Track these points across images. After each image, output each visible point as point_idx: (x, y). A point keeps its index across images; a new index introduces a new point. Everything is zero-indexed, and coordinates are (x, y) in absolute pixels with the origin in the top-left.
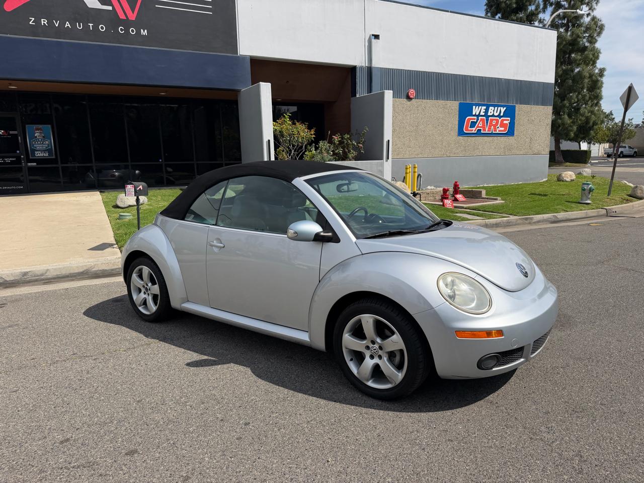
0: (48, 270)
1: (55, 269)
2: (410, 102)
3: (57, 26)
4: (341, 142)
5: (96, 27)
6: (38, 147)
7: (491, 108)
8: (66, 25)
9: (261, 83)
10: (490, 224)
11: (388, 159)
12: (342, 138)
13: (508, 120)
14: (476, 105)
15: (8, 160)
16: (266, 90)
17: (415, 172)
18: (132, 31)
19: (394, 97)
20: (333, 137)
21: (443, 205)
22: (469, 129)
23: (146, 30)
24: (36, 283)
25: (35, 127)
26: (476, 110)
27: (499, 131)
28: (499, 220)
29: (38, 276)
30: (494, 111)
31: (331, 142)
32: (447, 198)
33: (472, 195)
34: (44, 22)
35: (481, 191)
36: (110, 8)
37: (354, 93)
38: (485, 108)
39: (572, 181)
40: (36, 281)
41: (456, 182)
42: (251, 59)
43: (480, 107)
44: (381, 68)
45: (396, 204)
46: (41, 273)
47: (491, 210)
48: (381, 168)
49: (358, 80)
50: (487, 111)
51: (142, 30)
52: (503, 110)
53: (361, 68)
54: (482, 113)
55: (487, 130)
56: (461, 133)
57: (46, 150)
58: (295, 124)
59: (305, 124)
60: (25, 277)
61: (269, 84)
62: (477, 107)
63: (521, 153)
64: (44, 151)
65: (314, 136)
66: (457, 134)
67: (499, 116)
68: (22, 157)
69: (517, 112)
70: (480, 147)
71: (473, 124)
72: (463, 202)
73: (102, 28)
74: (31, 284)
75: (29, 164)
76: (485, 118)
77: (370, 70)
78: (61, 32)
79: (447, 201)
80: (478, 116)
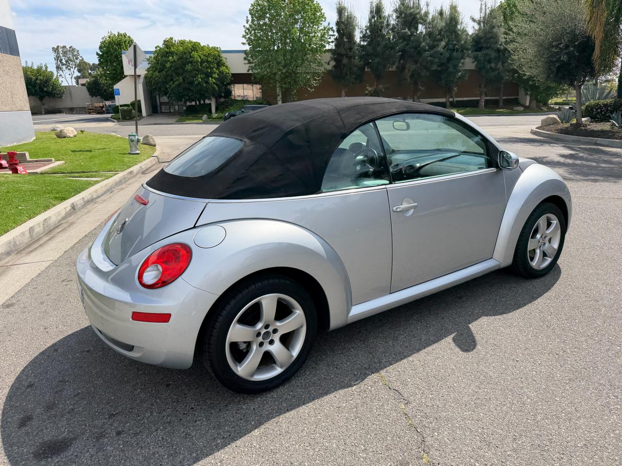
35: (25, 154)
39: (75, 136)
79: (20, 168)
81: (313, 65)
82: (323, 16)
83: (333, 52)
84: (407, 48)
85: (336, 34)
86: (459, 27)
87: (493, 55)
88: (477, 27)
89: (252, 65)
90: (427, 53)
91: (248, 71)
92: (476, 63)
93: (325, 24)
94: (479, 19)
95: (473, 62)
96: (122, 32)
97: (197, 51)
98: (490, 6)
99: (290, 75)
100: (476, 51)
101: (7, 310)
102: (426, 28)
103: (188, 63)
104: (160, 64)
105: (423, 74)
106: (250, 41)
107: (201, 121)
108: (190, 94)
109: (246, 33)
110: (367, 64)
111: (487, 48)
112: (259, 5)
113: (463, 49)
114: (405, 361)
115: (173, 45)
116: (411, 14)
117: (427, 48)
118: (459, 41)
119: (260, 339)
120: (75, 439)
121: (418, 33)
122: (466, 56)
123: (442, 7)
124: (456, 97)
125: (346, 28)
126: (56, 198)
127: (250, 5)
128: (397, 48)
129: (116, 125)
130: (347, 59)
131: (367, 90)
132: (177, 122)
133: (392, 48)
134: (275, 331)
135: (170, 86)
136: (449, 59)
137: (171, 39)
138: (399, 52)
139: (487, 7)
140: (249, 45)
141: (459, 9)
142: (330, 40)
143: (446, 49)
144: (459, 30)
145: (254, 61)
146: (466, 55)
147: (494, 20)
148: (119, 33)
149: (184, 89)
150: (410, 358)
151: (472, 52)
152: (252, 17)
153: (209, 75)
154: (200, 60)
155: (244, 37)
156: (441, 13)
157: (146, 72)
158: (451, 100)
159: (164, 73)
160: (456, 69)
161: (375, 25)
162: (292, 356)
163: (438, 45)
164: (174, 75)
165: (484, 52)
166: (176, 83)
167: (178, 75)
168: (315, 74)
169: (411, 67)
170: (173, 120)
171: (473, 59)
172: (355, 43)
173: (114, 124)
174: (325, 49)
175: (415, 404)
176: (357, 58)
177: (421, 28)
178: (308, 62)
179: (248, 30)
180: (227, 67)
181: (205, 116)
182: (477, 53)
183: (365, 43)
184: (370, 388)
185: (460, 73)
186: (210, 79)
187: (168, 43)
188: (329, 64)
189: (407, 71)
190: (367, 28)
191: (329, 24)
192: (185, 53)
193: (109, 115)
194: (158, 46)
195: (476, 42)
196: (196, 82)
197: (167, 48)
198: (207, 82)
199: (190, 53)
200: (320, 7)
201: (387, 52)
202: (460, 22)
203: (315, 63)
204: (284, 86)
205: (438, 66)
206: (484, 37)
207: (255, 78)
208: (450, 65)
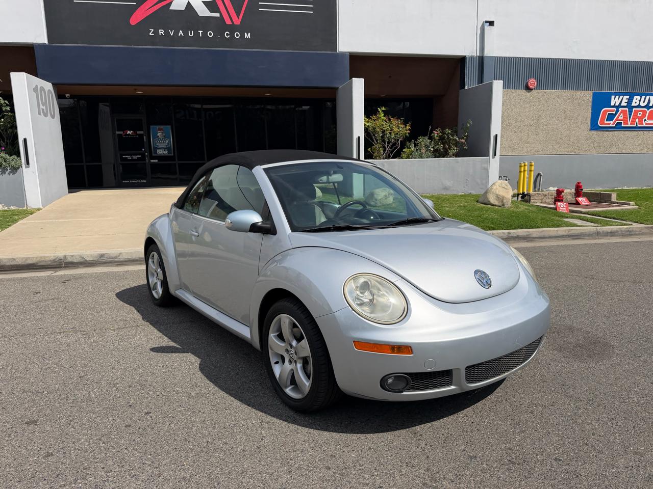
0: (121, 253)
1: (127, 253)
2: (529, 93)
3: (172, 35)
4: (442, 138)
5: (205, 34)
6: (160, 145)
7: (635, 97)
8: (180, 34)
9: (353, 79)
10: (603, 232)
11: (495, 155)
12: (444, 133)
14: (615, 94)
15: (135, 157)
16: (358, 86)
17: (531, 171)
18: (237, 35)
19: (503, 89)
20: (434, 132)
21: (556, 209)
22: (605, 122)
23: (249, 34)
24: (110, 264)
25: (157, 127)
26: (615, 101)
27: (646, 124)
28: (615, 228)
29: (112, 258)
30: (640, 101)
31: (431, 138)
32: (561, 201)
33: (600, 198)
34: (161, 32)
35: (611, 195)
36: (218, 15)
37: (462, 85)
38: (628, 97)
40: (110, 262)
41: (579, 183)
42: (350, 56)
43: (621, 97)
44: (495, 57)
45: (494, 204)
46: (115, 255)
47: (613, 216)
48: (485, 166)
49: (467, 71)
50: (630, 101)
51: (246, 34)
53: (472, 58)
54: (623, 104)
55: (629, 123)
56: (594, 126)
57: (166, 148)
58: (390, 120)
59: (401, 120)
60: (102, 258)
61: (362, 80)
62: (617, 97)
64: (165, 149)
65: (409, 132)
66: (589, 128)
67: (647, 106)
68: (146, 154)
70: (619, 143)
71: (611, 116)
72: (585, 206)
73: (210, 34)
74: (106, 265)
75: (152, 161)
76: (627, 109)
77: (481, 59)
78: (175, 40)
80: (618, 107)
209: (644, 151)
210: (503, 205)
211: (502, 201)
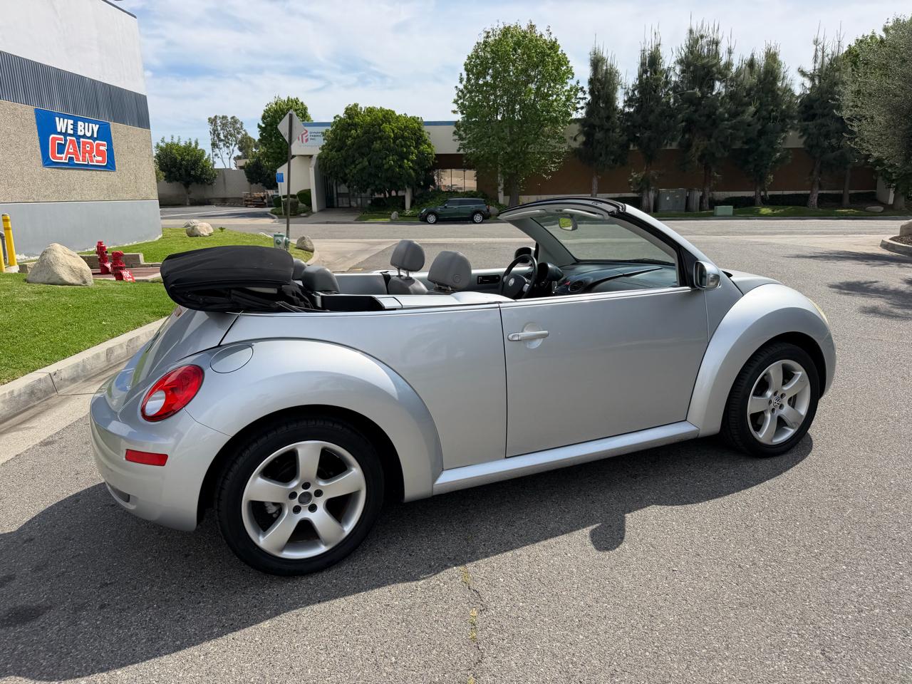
7: (79, 123)
13: (103, 145)
14: (59, 116)
22: (55, 157)
26: (61, 125)
27: (97, 161)
30: (84, 128)
35: (138, 255)
38: (72, 122)
39: (210, 235)
43: (65, 120)
50: (75, 127)
52: (96, 128)
54: (70, 132)
55: (81, 159)
56: (47, 162)
62: (61, 119)
63: (128, 196)
66: (41, 163)
67: (91, 137)
69: (113, 135)
70: (77, 187)
71: (61, 147)
76: (74, 139)
79: (126, 273)
80: (66, 134)
81: (553, 142)
82: (570, 71)
83: (583, 123)
84: (696, 116)
85: (589, 97)
86: (779, 84)
87: (833, 126)
88: (808, 84)
89: (465, 142)
90: (726, 122)
91: (458, 151)
92: (804, 138)
93: (571, 83)
94: (812, 72)
95: (801, 137)
96: (293, 97)
97: (390, 122)
98: (831, 53)
99: (517, 156)
100: (805, 120)
101: (44, 449)
102: (726, 87)
103: (376, 139)
104: (340, 140)
105: (718, 155)
106: (463, 108)
107: (388, 220)
108: (377, 183)
109: (458, 96)
110: (634, 139)
111: (823, 116)
112: (478, 57)
113: (784, 117)
114: (509, 554)
115: (357, 114)
116: (703, 66)
117: (726, 115)
118: (778, 105)
119: (296, 502)
120: (50, 608)
121: (714, 93)
122: (790, 128)
123: (753, 55)
124: (769, 190)
125: (603, 88)
126: (154, 313)
127: (466, 57)
128: (680, 116)
129: (275, 222)
130: (602, 132)
131: (632, 177)
132: (356, 220)
133: (672, 116)
134: (318, 493)
135: (351, 170)
136: (762, 133)
137: (356, 105)
138: (682, 121)
139: (825, 54)
140: (462, 113)
141: (780, 58)
142: (578, 106)
143: (756, 116)
144: (778, 89)
145: (468, 136)
146: (789, 126)
147: (837, 74)
148: (288, 97)
149: (370, 174)
150: (518, 552)
151: (800, 121)
152: (468, 75)
153: (403, 156)
154: (393, 136)
155: (456, 102)
156: (751, 64)
157: (321, 151)
158: (762, 193)
159: (343, 152)
160: (772, 147)
161: (646, 84)
162: (344, 531)
163: (743, 112)
164: (357, 155)
165: (819, 121)
166: (358, 167)
167: (362, 155)
168: (552, 155)
169: (700, 144)
170: (352, 218)
171: (800, 132)
172: (615, 109)
173: (272, 220)
174: (571, 118)
175: (493, 612)
176: (618, 130)
177: (719, 86)
178: (544, 136)
179: (461, 95)
180: (429, 145)
181: (395, 214)
182: (807, 123)
183: (632, 110)
184: (442, 584)
185: (778, 154)
186: (406, 161)
187: (352, 112)
188: (575, 140)
189: (694, 150)
190: (635, 87)
191: (578, 83)
192: (373, 126)
193: (269, 209)
194: (338, 116)
195: (806, 106)
196: (386, 167)
197: (350, 118)
198: (400, 167)
199: (380, 125)
200: (566, 58)
201: (665, 122)
202: (782, 76)
203: (554, 138)
204: (507, 170)
205: (745, 143)
206: (819, 99)
207: (468, 160)
208: (762, 141)
209: (102, 198)
210: (85, 282)
211: (82, 277)
